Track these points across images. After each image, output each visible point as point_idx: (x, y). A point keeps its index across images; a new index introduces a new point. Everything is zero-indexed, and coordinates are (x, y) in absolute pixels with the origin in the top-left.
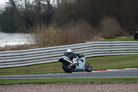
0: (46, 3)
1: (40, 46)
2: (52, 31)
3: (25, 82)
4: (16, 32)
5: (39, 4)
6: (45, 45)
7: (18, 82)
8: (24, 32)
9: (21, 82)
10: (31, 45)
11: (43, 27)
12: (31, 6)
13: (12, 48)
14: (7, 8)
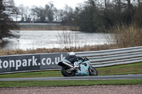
0: (126, 2)
1: (120, 46)
2: (132, 30)
3: (105, 83)
4: (96, 32)
5: (119, 3)
6: (125, 45)
7: (98, 83)
8: (104, 32)
9: (101, 83)
10: (111, 45)
11: (123, 27)
12: (111, 5)
13: (92, 49)
14: (86, 8)
